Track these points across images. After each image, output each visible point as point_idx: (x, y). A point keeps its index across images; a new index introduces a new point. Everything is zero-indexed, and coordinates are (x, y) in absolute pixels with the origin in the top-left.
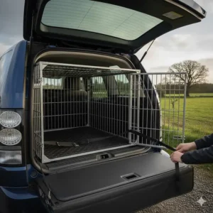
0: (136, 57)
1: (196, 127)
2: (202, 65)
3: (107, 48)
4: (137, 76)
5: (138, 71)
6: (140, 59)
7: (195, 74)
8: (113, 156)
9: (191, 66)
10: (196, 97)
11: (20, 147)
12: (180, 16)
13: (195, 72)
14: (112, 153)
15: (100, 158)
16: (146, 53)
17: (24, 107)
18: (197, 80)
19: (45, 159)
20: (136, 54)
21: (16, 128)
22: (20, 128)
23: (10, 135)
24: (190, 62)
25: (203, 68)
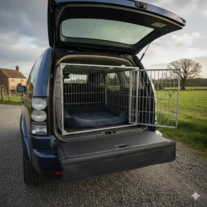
0: (137, 57)
1: (189, 114)
2: (196, 62)
3: (112, 51)
4: (136, 72)
5: (137, 68)
6: (140, 59)
7: (190, 70)
8: (115, 132)
9: (186, 63)
10: (191, 90)
11: (45, 123)
12: (164, 25)
13: (190, 69)
14: (114, 131)
15: (104, 134)
16: (144, 54)
17: (48, 95)
18: (192, 75)
19: (65, 133)
20: (137, 55)
21: (43, 110)
22: (46, 110)
23: (39, 115)
24: (186, 60)
25: (197, 65)
